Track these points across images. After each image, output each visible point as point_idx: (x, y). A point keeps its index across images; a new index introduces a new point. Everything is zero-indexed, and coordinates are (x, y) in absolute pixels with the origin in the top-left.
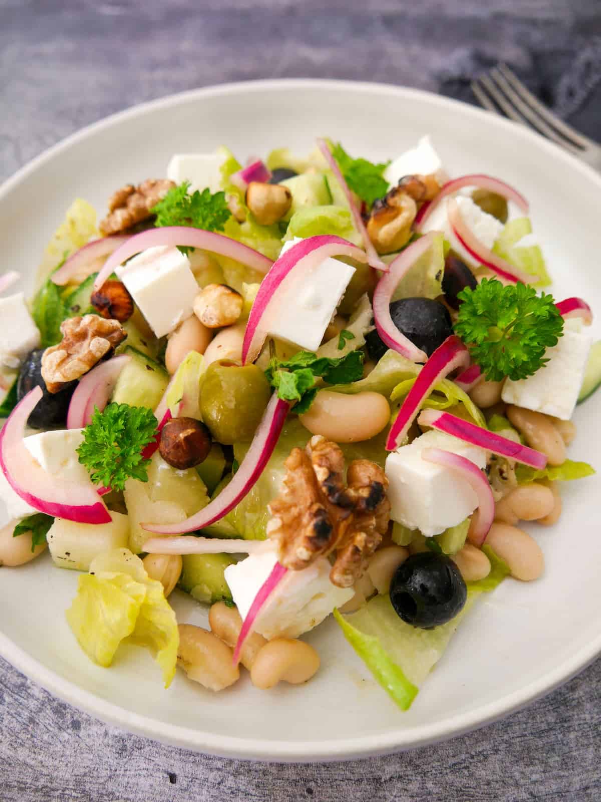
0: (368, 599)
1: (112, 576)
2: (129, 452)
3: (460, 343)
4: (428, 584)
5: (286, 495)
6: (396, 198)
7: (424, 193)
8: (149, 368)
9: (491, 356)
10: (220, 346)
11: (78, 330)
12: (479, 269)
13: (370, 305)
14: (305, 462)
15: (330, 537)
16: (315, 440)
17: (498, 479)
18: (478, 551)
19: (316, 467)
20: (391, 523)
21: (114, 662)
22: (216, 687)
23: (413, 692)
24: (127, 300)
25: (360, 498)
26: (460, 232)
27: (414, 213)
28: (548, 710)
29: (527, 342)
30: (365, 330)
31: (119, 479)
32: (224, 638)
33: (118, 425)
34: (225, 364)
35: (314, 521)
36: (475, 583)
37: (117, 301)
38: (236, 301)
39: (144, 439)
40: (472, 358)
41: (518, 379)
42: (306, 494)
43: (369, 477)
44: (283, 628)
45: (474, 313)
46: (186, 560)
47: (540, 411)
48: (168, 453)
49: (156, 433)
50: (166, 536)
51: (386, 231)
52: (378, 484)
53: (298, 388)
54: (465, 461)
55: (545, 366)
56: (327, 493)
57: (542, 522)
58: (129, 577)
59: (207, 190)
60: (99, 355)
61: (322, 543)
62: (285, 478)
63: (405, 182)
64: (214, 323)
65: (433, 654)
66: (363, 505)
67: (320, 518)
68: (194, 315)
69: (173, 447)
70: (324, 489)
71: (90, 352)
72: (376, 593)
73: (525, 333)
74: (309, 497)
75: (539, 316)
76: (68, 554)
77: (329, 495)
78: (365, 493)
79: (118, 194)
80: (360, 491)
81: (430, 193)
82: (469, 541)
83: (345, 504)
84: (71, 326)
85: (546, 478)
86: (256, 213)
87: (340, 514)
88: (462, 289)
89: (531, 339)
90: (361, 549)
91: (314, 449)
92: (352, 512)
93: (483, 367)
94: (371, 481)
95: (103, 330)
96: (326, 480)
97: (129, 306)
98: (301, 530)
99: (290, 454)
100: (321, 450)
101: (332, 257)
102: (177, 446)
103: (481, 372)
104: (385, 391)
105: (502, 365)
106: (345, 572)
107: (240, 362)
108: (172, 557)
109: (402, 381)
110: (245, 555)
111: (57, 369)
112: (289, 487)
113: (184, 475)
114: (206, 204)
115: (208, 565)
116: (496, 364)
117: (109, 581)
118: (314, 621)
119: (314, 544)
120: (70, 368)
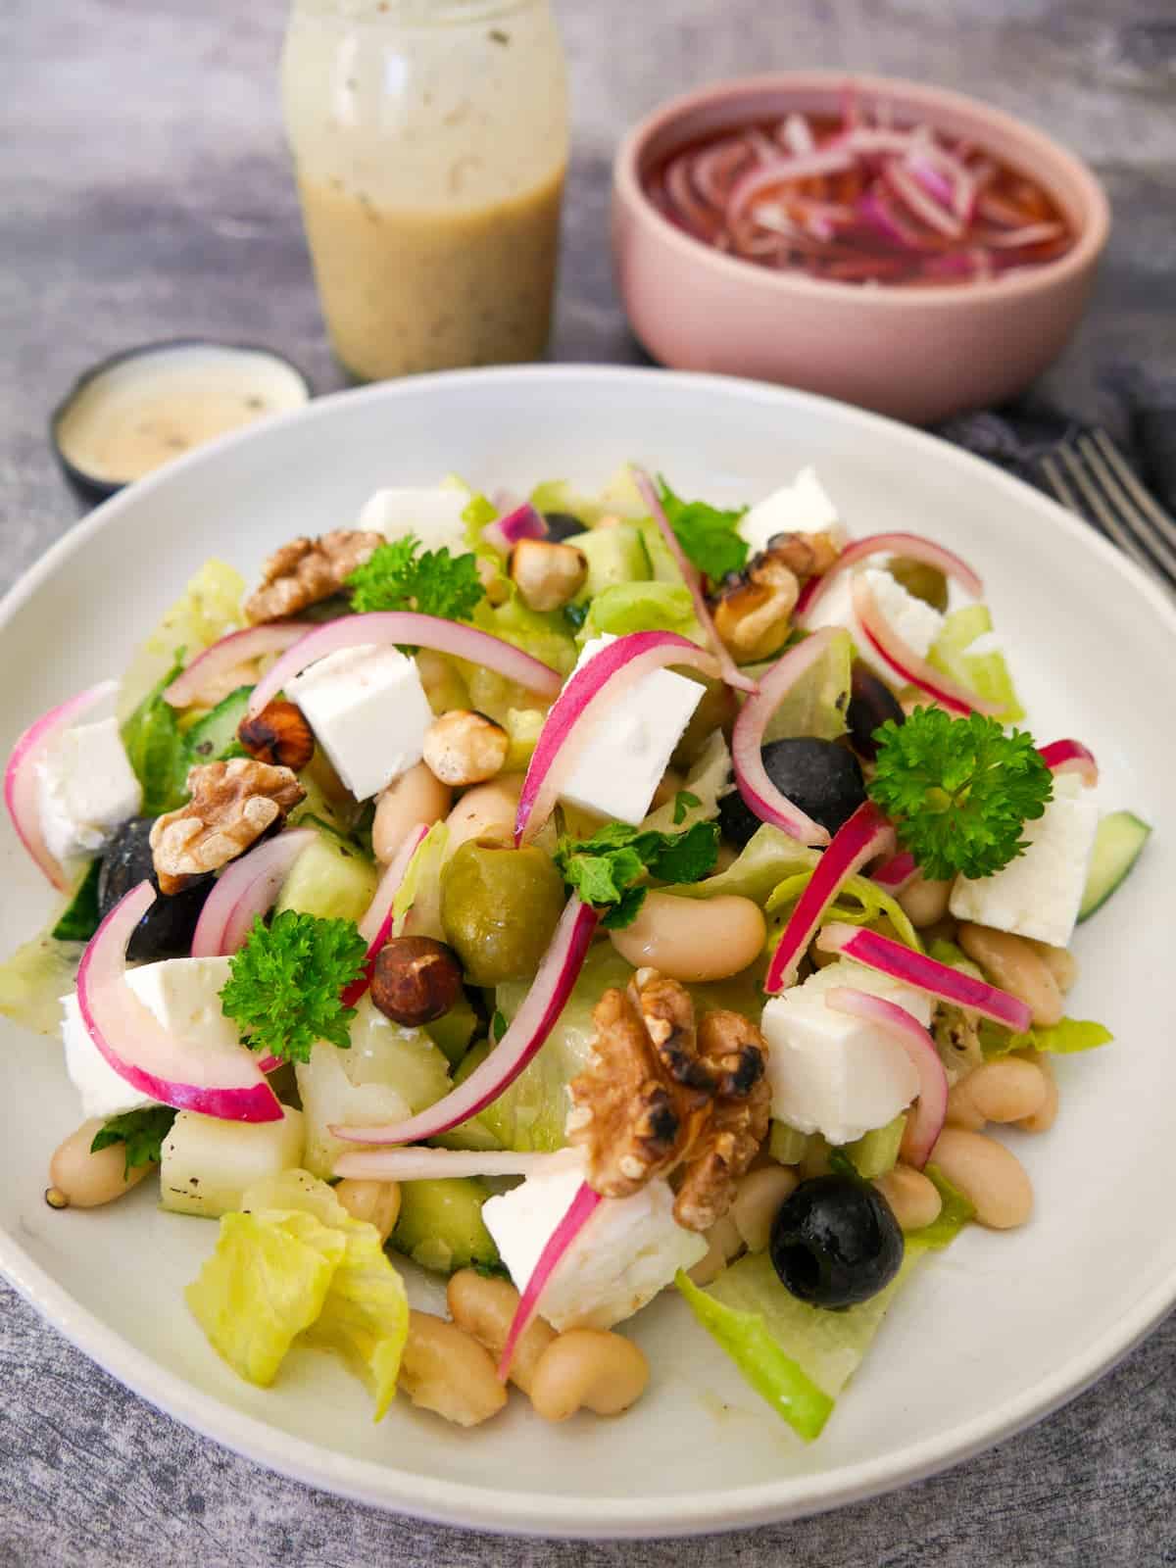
0: (730, 1262)
1: (284, 1216)
2: (318, 996)
3: (879, 815)
4: (839, 1228)
5: (598, 1067)
6: (765, 571)
7: (812, 562)
8: (344, 852)
9: (932, 836)
10: (472, 816)
11: (222, 782)
12: (904, 691)
13: (726, 750)
14: (629, 1013)
15: (676, 1136)
16: (643, 976)
17: (949, 1048)
18: (917, 1174)
19: (649, 1020)
20: (771, 1122)
21: (276, 1379)
22: (467, 1419)
23: (825, 1406)
24: (305, 735)
25: (722, 1075)
26: (872, 628)
27: (795, 595)
28: (1051, 1463)
29: (992, 813)
30: (719, 792)
31: (300, 1043)
32: (478, 1333)
33: (298, 948)
34: (485, 844)
35: (650, 1110)
36: (917, 1233)
37: (287, 737)
38: (496, 739)
39: (344, 972)
40: (900, 841)
41: (977, 876)
42: (634, 1067)
43: (738, 1039)
44: (584, 1310)
45: (902, 765)
46: (407, 1191)
47: (1017, 932)
48: (390, 998)
49: (366, 964)
50: (375, 1147)
51: (749, 625)
52: (752, 1048)
53: (616, 882)
54: (897, 1012)
55: (1023, 855)
56: (669, 1064)
57: (1022, 1126)
58: (312, 1219)
59: (444, 551)
60: (260, 827)
61: (662, 1149)
62: (595, 1039)
63: (779, 544)
64: (457, 777)
65: (847, 1357)
66: (729, 1086)
67: (657, 1106)
68: (422, 761)
69: (400, 987)
70: (665, 1057)
71: (245, 822)
72: (743, 1252)
73: (989, 798)
74: (637, 1071)
75: (1012, 769)
76: (194, 1181)
77: (672, 1067)
78: (731, 1064)
79: (281, 552)
80: (723, 1062)
81: (821, 563)
82: (904, 1159)
83: (699, 1082)
84: (208, 777)
85: (1031, 1046)
86: (527, 591)
87: (689, 1100)
88: (879, 724)
89: (1001, 808)
90: (727, 1160)
91: (640, 991)
92: (712, 1096)
93: (918, 857)
94: (740, 1045)
95: (265, 784)
96: (667, 1042)
97: (307, 745)
98: (625, 1128)
99: (599, 1000)
100: (657, 990)
101: (667, 668)
102: (407, 984)
103: (917, 865)
104: (757, 893)
105: (952, 852)
106: (701, 1202)
107: (510, 843)
108: (385, 1186)
109: (785, 877)
110: (519, 1179)
111: (184, 850)
112: (603, 1055)
113: (413, 1037)
114: (442, 573)
115: (448, 1201)
116: (941, 848)
117: (280, 1225)
118: (637, 1300)
119: (651, 1150)
120: (210, 849)
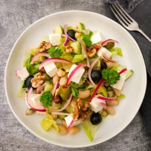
1: (47, 119)
5: (74, 110)
6: (93, 50)
10: (62, 82)
15: (81, 117)
16: (79, 100)
18: (105, 111)
22: (64, 134)
26: (104, 56)
27: (96, 52)
30: (87, 77)
38: (64, 72)
39: (51, 99)
43: (87, 106)
56: (80, 110)
58: (50, 119)
62: (74, 106)
63: (94, 46)
64: (61, 76)
67: (79, 115)
71: (40, 83)
74: (77, 111)
78: (86, 109)
81: (99, 47)
83: (83, 112)
85: (117, 99)
90: (85, 118)
98: (76, 116)
100: (80, 102)
110: (67, 116)
111: (35, 86)
